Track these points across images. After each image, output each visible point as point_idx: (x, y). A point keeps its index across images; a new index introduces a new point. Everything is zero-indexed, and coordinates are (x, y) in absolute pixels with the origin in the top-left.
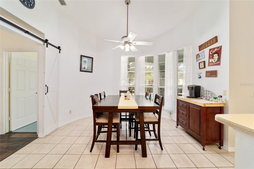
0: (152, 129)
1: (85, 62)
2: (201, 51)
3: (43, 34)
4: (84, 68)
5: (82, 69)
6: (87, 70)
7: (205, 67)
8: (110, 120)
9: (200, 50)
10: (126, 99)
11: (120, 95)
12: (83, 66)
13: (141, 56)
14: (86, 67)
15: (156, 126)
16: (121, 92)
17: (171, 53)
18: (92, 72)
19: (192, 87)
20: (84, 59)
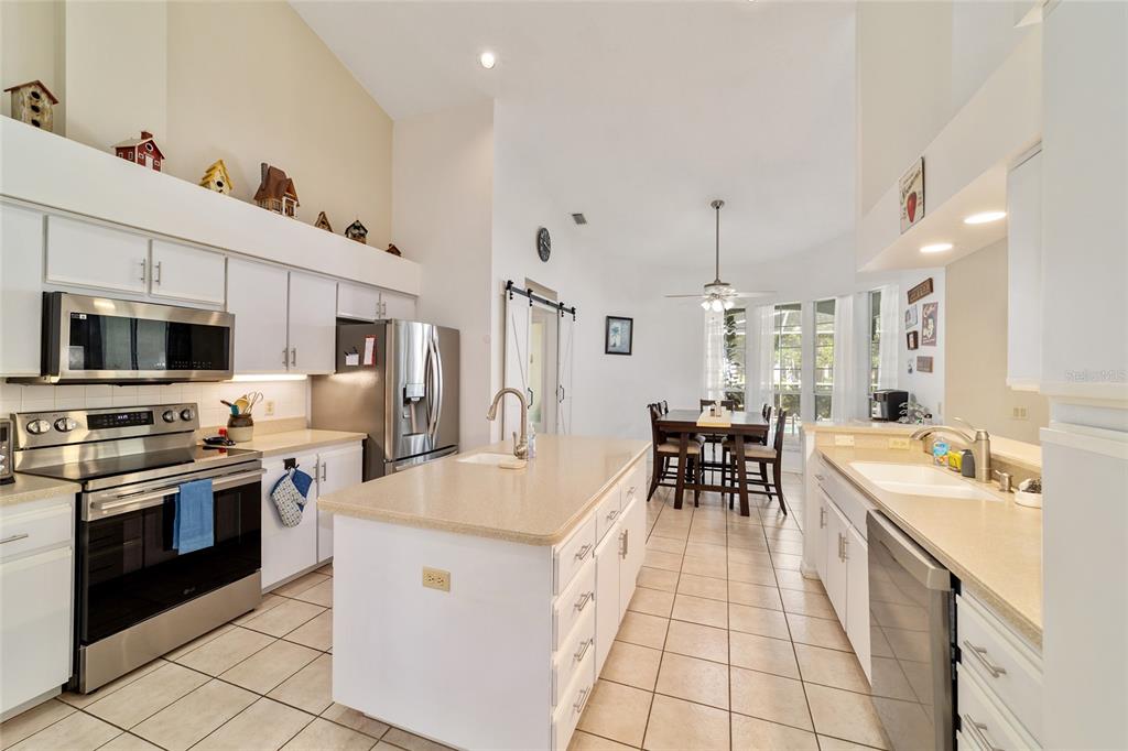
0: (773, 483)
1: (616, 331)
2: (913, 305)
3: (554, 293)
4: (615, 345)
5: (610, 349)
6: (621, 351)
7: (916, 347)
8: (683, 448)
9: (910, 303)
10: (712, 415)
11: (702, 411)
12: (611, 342)
13: (761, 306)
14: (618, 344)
15: (770, 467)
16: (704, 403)
17: (850, 300)
18: (630, 354)
19: (885, 395)
20: (615, 324)
